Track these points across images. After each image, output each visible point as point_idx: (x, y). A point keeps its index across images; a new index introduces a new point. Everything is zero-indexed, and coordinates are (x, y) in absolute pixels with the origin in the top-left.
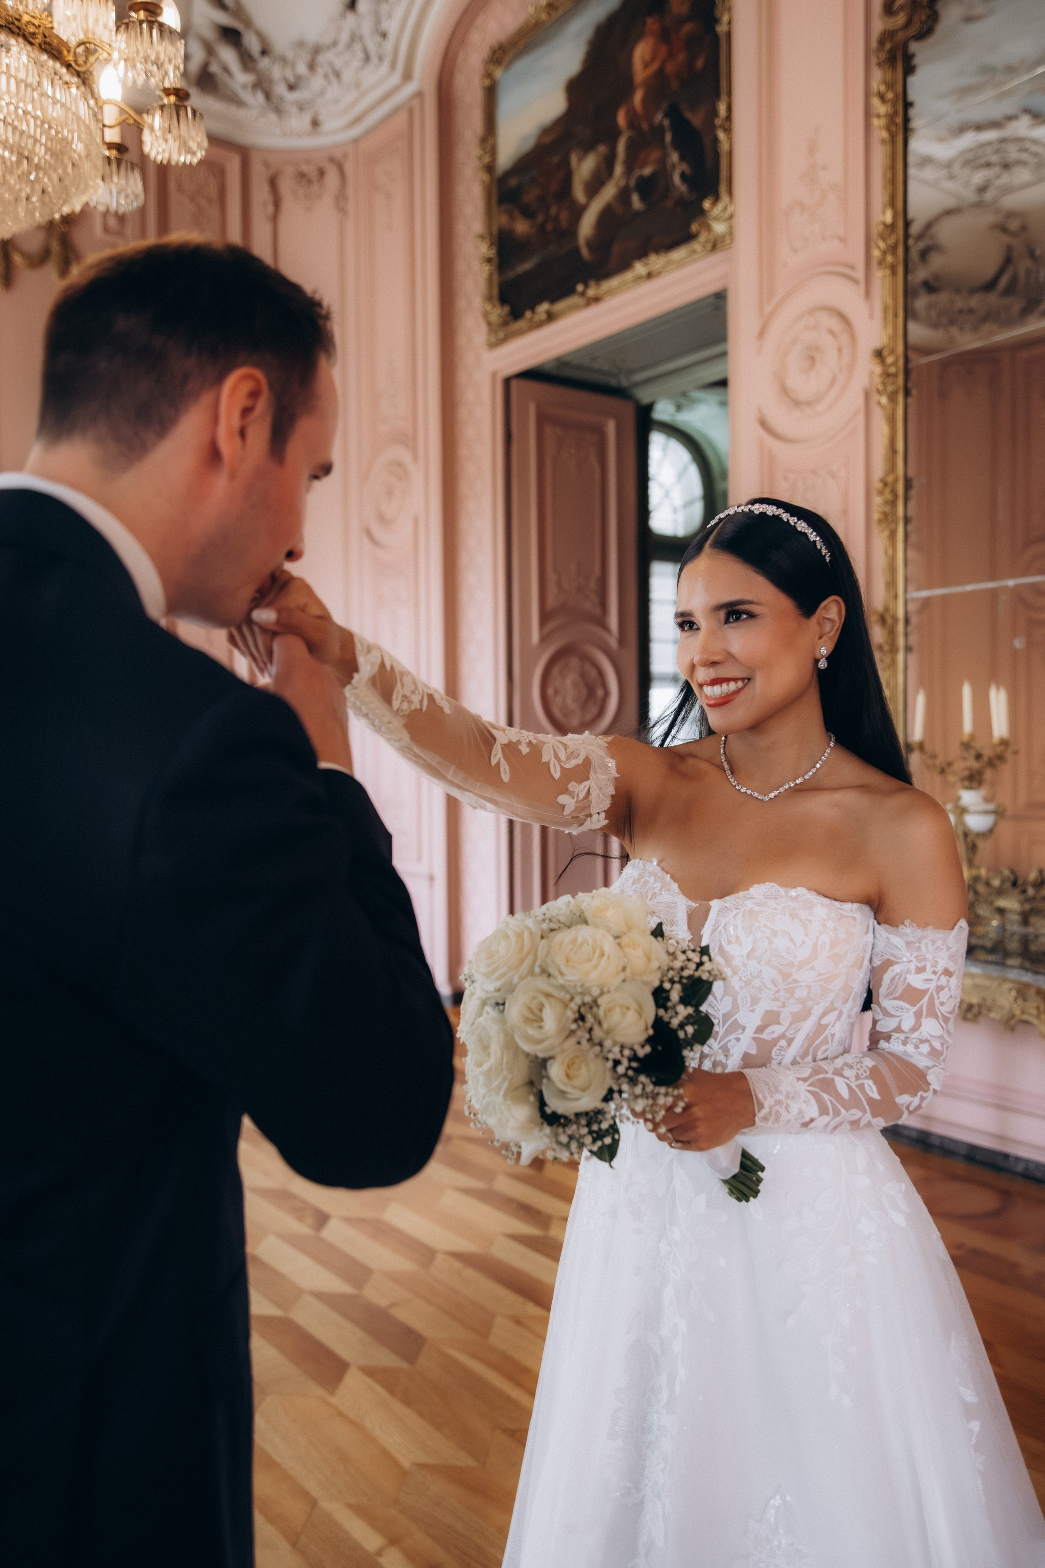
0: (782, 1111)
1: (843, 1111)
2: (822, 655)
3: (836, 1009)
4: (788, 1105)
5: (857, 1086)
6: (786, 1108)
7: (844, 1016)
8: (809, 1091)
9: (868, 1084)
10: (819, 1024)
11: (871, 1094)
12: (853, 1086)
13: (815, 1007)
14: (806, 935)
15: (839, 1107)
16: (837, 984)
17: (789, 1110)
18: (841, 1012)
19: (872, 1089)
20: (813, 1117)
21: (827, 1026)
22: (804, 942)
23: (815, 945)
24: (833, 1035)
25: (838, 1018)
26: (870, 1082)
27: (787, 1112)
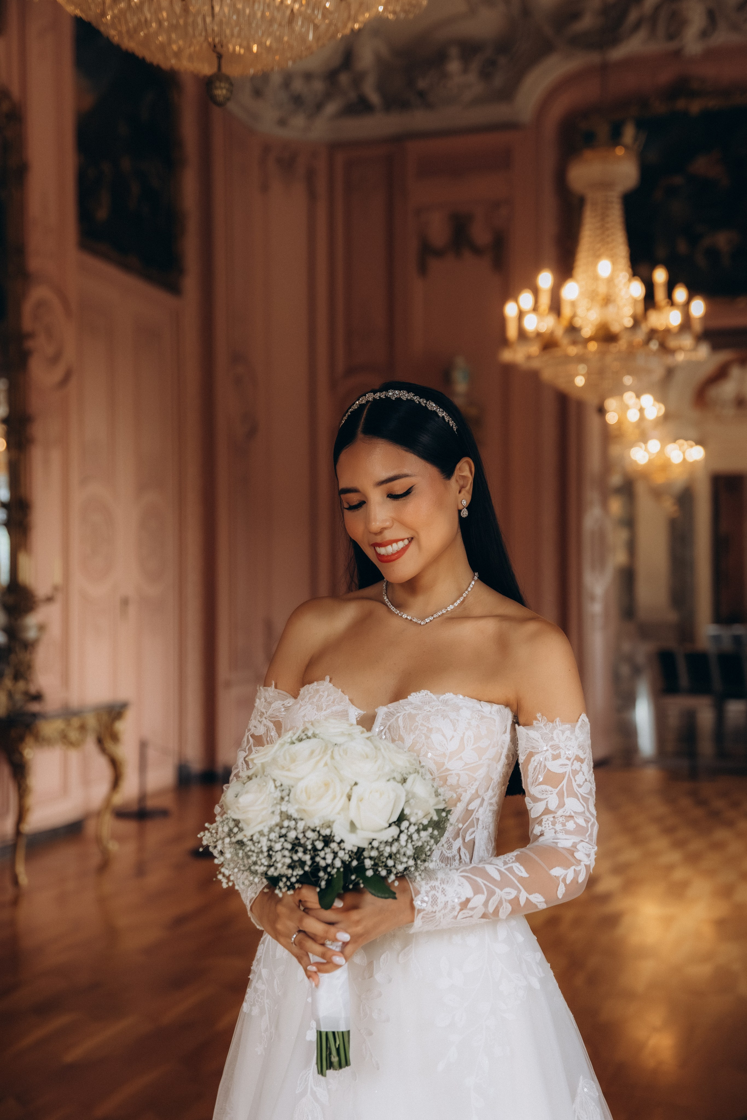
0: (439, 895)
1: (497, 890)
2: (464, 506)
3: (479, 796)
4: (444, 890)
5: (505, 869)
6: (442, 891)
7: (485, 803)
8: (462, 876)
9: (516, 866)
10: (467, 810)
11: (520, 874)
12: (503, 869)
13: (464, 794)
14: (455, 731)
15: (493, 887)
16: (481, 773)
17: (446, 893)
18: (483, 800)
19: (520, 870)
20: (469, 896)
21: (473, 811)
22: (453, 737)
23: (462, 739)
24: (478, 819)
25: (481, 805)
26: (517, 864)
27: (443, 895)
